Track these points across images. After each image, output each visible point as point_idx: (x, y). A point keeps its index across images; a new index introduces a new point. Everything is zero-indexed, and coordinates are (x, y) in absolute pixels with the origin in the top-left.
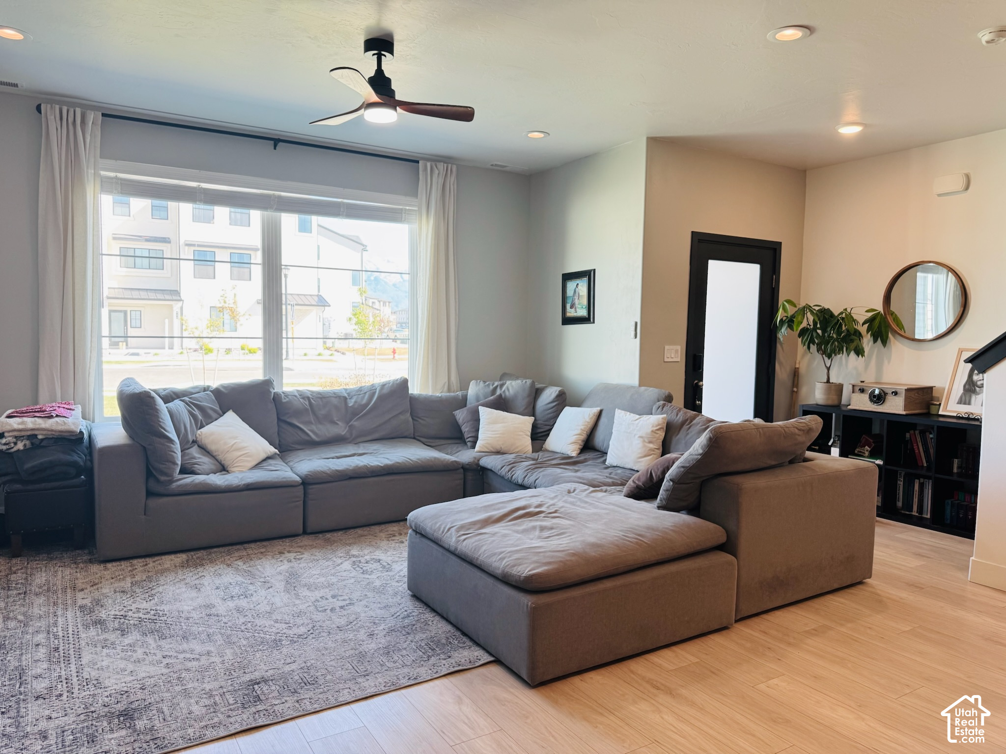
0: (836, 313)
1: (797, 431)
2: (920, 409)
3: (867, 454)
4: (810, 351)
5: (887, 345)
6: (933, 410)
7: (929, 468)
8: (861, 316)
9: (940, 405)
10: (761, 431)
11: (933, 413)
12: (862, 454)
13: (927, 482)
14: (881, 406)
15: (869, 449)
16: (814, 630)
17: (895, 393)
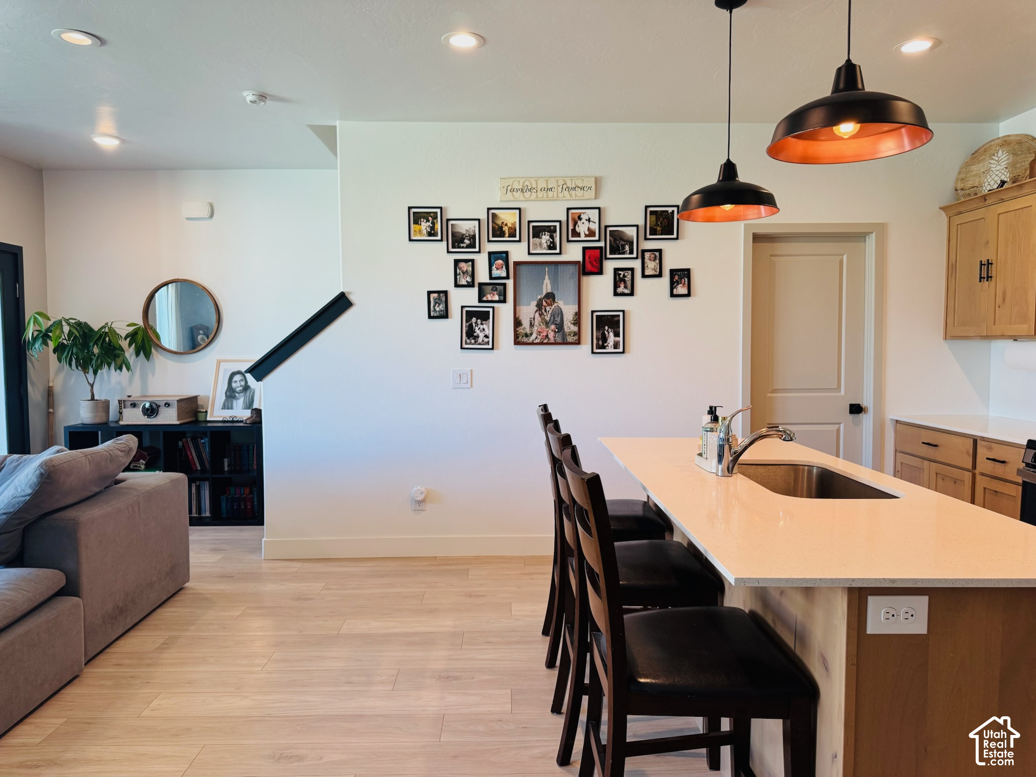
0: (96, 328)
1: (120, 453)
2: (190, 418)
3: (143, 467)
4: (71, 369)
5: (150, 358)
6: (201, 417)
7: (203, 469)
8: (123, 330)
9: (206, 412)
10: (90, 458)
11: (201, 420)
12: (138, 468)
13: (202, 483)
14: (155, 418)
15: (144, 462)
16: (162, 644)
17: (167, 405)
